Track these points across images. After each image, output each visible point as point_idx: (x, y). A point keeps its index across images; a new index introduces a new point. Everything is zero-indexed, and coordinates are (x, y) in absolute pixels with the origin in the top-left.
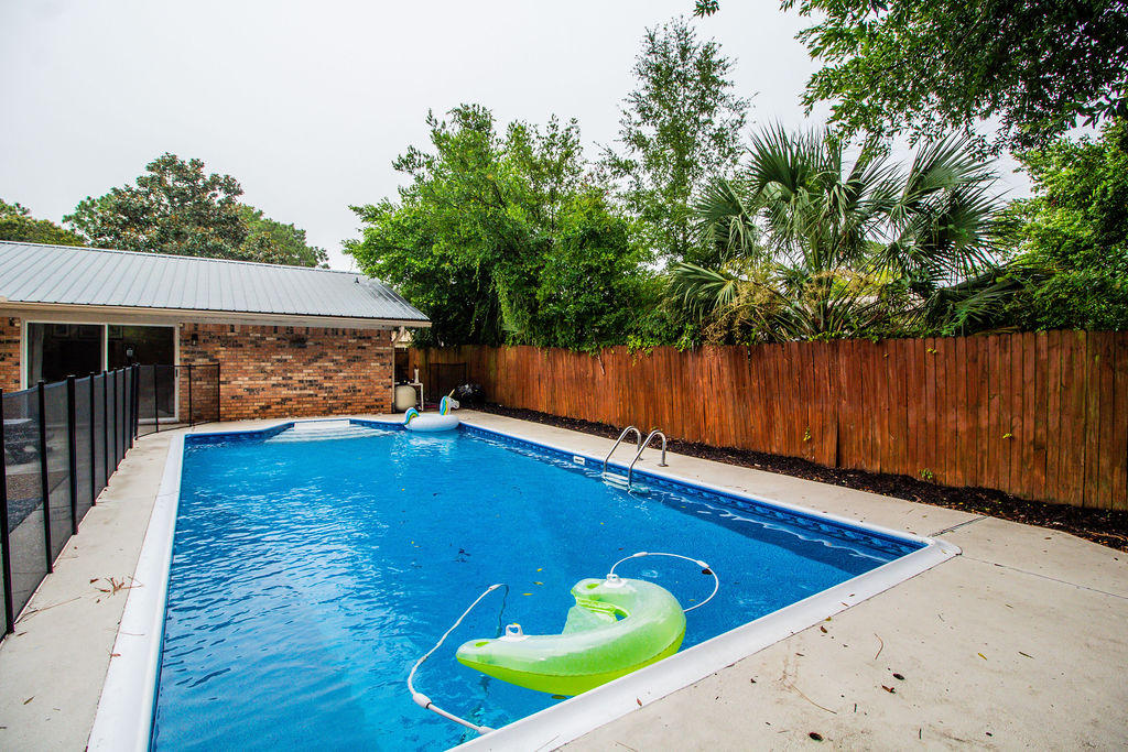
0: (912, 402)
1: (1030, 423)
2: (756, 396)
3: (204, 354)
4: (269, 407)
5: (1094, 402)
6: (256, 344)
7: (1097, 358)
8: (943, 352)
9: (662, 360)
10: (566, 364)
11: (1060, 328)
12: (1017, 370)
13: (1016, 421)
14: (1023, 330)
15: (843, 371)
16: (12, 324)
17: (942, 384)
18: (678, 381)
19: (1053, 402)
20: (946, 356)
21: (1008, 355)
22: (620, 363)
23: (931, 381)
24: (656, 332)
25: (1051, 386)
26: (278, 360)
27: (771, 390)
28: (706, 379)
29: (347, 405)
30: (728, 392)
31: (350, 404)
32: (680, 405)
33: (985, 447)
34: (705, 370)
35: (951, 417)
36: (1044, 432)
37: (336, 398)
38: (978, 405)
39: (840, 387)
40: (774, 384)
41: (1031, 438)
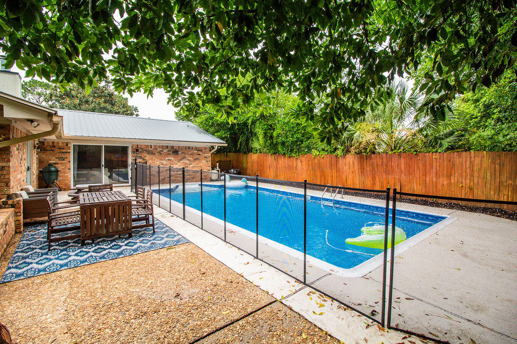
0: (428, 175)
1: (468, 181)
2: (368, 173)
3: (140, 157)
4: (164, 179)
5: (489, 174)
6: (160, 153)
7: (490, 160)
8: (439, 158)
9: (328, 160)
10: (283, 162)
11: (478, 150)
12: (464, 163)
13: (463, 180)
14: (466, 151)
15: (403, 164)
16: (67, 145)
17: (438, 168)
18: (335, 167)
19: (476, 174)
20: (440, 159)
21: (461, 159)
22: (309, 161)
23: (434, 167)
24: (326, 149)
25: (475, 169)
26: (168, 160)
27: (375, 171)
28: (347, 167)
29: (193, 178)
30: (357, 172)
31: (195, 178)
32: (336, 177)
33: (453, 189)
34: (347, 164)
35: (441, 180)
36: (473, 184)
37: (189, 175)
38: (451, 175)
39: (401, 170)
40: (376, 168)
41: (469, 186)
